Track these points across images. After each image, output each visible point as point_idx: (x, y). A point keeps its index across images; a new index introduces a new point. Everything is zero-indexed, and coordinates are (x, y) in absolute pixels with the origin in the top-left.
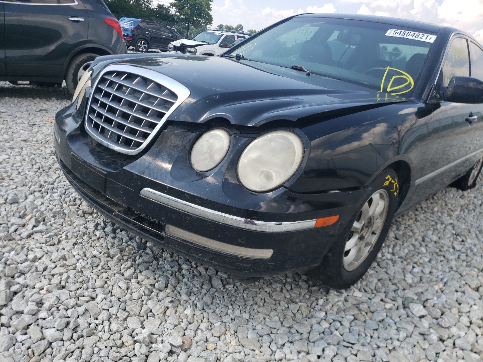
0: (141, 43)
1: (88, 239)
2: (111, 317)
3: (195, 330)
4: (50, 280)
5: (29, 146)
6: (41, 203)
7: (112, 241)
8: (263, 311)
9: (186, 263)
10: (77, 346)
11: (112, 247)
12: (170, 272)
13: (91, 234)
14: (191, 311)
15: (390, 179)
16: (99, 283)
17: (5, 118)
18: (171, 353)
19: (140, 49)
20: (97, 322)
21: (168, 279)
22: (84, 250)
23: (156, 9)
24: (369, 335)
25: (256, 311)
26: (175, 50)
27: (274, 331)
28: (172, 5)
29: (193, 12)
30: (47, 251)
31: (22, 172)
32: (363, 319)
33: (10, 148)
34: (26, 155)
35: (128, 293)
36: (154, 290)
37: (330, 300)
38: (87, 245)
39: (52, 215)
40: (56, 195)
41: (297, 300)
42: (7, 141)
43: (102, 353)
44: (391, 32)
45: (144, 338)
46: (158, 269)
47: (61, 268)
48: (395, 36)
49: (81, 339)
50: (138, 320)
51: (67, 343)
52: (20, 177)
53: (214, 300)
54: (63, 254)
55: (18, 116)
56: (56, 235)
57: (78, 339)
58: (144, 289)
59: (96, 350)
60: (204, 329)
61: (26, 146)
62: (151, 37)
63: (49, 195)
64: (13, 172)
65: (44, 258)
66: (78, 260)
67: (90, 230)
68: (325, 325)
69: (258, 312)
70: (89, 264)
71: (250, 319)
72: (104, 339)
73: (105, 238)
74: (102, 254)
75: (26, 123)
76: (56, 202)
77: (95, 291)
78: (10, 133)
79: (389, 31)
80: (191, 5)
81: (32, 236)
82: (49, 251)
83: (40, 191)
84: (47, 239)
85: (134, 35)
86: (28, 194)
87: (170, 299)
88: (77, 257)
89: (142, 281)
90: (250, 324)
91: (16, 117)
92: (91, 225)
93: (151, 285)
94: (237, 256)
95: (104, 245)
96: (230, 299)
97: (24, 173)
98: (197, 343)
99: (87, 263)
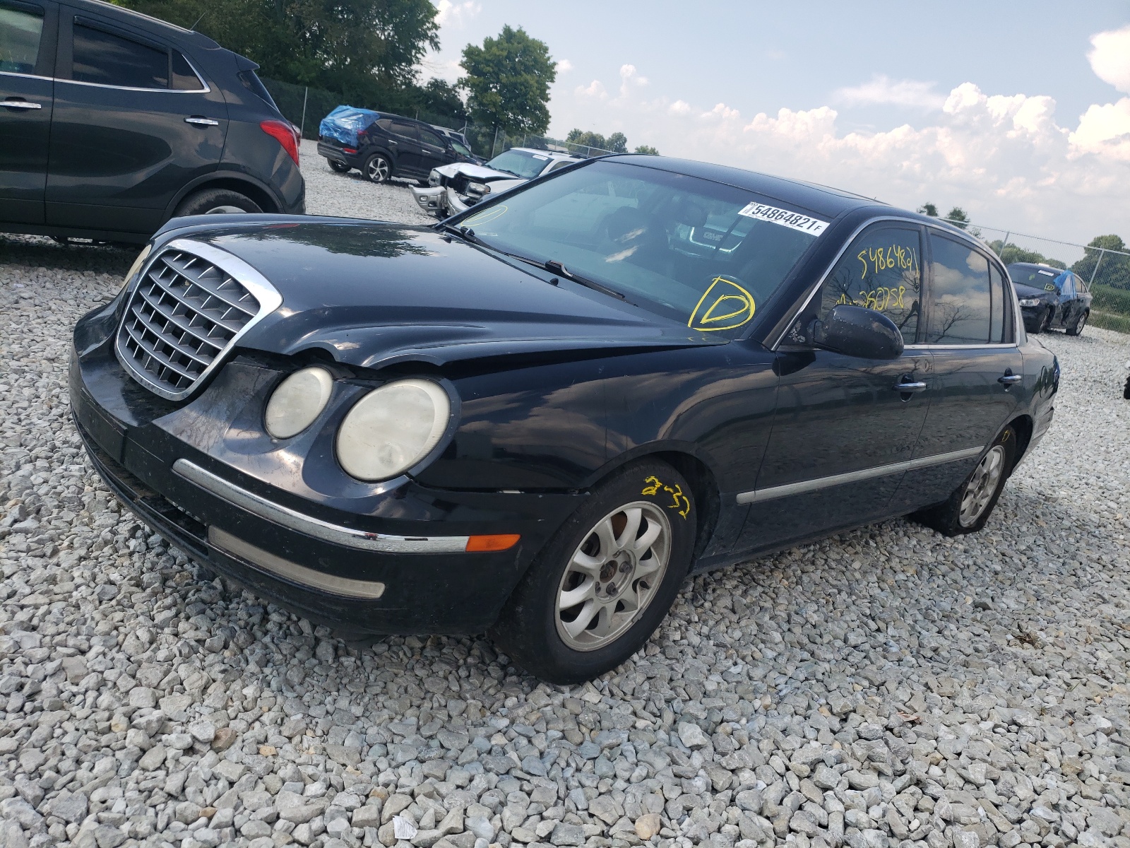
0: (376, 163)
1: (111, 551)
2: (105, 685)
3: (250, 721)
4: (13, 613)
5: (56, 369)
6: (42, 481)
7: (156, 559)
8: (393, 706)
9: (281, 611)
10: (25, 722)
11: (152, 569)
12: (242, 623)
13: (120, 544)
14: (255, 690)
15: (658, 484)
16: (103, 627)
17: (25, 311)
18: (190, 751)
19: (372, 176)
20: (75, 689)
21: (233, 632)
22: (96, 570)
23: (428, 87)
24: (574, 765)
25: (380, 705)
26: (442, 184)
27: (397, 739)
28: (463, 83)
29: (508, 101)
30: (25, 566)
31: (25, 419)
32: (578, 739)
33: (15, 372)
34: (44, 387)
35: (151, 649)
36: (201, 650)
37: (530, 701)
38: (107, 563)
39: (56, 503)
40: (77, 467)
41: (468, 696)
42: (15, 358)
43: (67, 739)
44: (751, 209)
45: (149, 723)
46: (223, 615)
47: (41, 596)
48: (754, 217)
49: (38, 713)
50: (150, 694)
51: (10, 717)
52: (18, 428)
53: (307, 679)
54: (52, 573)
55: (54, 307)
56: (52, 540)
57: (32, 712)
58: (182, 645)
59: (58, 732)
60: (267, 723)
61: (50, 370)
62: (398, 151)
63: (64, 467)
64: (7, 417)
65: (14, 578)
66: (77, 587)
67: (119, 536)
68: (499, 740)
69: (384, 707)
70: (95, 594)
71: (363, 716)
72: (78, 717)
73: (145, 554)
74: (126, 579)
75: (66, 322)
76: (72, 481)
77: (88, 640)
78: (25, 343)
79: (748, 207)
80: (504, 86)
81: (7, 538)
82: (30, 565)
83: (47, 458)
84: (31, 544)
85: (362, 145)
86: (22, 461)
87: (223, 667)
88: (78, 581)
89: (184, 633)
90: (360, 724)
91: (50, 309)
92: (124, 529)
93: (196, 641)
94: (319, 590)
95: (137, 565)
96: (338, 680)
97: (29, 422)
98: (243, 741)
99: (93, 593)
